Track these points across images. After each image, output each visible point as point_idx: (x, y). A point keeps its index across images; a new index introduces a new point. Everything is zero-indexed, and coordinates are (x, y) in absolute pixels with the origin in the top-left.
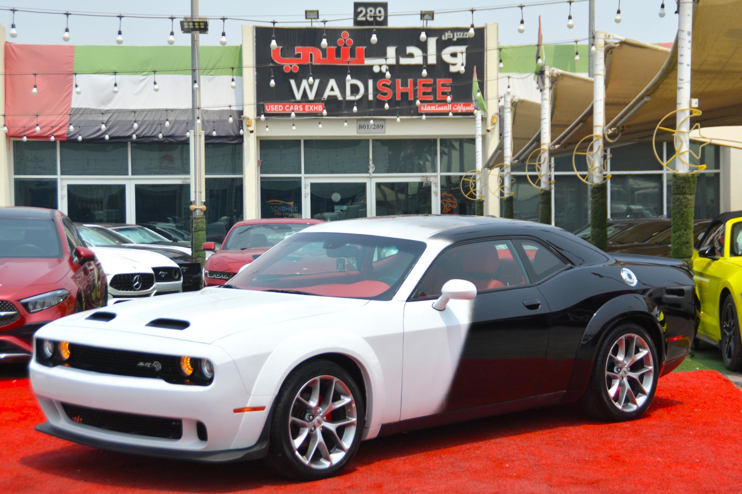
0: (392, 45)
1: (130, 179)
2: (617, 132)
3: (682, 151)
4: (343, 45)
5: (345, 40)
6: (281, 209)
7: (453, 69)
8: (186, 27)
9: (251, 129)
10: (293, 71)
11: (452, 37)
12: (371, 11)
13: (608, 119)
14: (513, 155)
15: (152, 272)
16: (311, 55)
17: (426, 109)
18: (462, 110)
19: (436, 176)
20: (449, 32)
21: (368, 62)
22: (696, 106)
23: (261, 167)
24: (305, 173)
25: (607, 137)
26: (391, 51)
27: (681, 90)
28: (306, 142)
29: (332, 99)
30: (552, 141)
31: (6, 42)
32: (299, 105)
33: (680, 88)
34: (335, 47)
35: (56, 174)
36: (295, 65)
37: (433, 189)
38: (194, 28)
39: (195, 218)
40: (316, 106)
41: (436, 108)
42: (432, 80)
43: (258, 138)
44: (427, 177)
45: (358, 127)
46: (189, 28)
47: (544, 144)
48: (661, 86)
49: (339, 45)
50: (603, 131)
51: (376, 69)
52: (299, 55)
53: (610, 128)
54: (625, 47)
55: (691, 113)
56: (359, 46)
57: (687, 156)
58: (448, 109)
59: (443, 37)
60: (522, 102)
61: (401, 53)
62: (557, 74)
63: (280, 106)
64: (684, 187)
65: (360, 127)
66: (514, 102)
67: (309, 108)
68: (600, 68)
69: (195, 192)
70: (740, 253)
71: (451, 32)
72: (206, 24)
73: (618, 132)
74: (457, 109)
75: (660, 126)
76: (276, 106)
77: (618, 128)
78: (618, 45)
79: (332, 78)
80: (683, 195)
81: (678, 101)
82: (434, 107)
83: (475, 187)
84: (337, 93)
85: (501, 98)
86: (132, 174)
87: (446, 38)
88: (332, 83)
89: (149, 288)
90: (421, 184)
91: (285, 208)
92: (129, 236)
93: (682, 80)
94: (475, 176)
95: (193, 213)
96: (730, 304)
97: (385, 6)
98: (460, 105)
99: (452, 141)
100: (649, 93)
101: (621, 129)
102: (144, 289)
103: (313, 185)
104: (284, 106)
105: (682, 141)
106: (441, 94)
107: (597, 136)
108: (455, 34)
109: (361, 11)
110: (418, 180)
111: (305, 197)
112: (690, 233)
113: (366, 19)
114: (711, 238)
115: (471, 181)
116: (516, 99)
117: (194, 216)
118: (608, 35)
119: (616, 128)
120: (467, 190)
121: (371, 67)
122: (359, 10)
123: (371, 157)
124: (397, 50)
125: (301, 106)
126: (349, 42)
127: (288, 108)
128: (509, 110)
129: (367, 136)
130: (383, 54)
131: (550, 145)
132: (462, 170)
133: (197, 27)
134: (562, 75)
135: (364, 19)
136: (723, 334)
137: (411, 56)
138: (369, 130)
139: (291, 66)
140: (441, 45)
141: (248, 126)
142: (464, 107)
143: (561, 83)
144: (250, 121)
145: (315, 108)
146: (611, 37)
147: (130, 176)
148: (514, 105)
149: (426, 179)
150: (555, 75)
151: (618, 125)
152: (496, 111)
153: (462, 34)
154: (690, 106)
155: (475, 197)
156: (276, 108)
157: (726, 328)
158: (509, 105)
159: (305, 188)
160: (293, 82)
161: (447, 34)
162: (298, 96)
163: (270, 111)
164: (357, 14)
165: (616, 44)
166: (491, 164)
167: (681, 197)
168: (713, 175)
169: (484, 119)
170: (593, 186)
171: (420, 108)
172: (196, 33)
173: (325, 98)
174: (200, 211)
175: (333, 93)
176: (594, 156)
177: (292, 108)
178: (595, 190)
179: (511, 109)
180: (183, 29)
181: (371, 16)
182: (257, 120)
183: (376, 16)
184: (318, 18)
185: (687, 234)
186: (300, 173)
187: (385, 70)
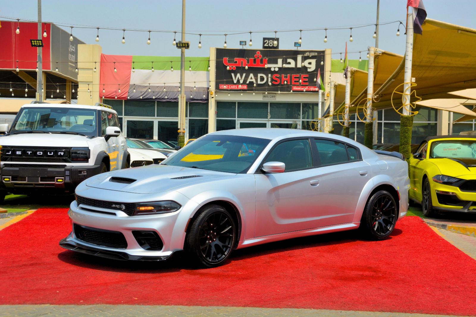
0: (281, 58)
1: (156, 119)
3: (406, 104)
4: (257, 58)
5: (258, 55)
7: (309, 70)
8: (179, 45)
9: (212, 96)
10: (233, 70)
12: (271, 42)
13: (374, 90)
14: (334, 111)
15: (152, 160)
16: (242, 62)
17: (296, 89)
18: (313, 90)
19: (300, 121)
20: (308, 52)
21: (269, 66)
22: (414, 81)
23: (217, 114)
24: (237, 118)
25: (374, 99)
26: (280, 61)
27: (406, 73)
28: (238, 103)
29: (251, 83)
30: (350, 103)
31: (102, 54)
32: (235, 86)
33: (406, 72)
34: (253, 59)
35: (122, 115)
36: (234, 66)
37: (298, 127)
38: (183, 46)
39: (180, 136)
42: (299, 75)
43: (216, 101)
44: (295, 121)
46: (180, 46)
47: (346, 104)
48: (400, 73)
49: (255, 57)
50: (372, 96)
51: (272, 69)
52: (236, 62)
53: (376, 95)
54: (385, 55)
55: (411, 85)
56: (265, 58)
57: (409, 106)
58: (306, 89)
59: (305, 55)
60: (340, 85)
61: (285, 62)
62: (354, 71)
63: (226, 86)
64: (406, 123)
65: (264, 96)
66: (336, 85)
67: (240, 87)
68: (372, 65)
69: (181, 124)
70: (434, 157)
71: (309, 53)
72: (188, 44)
73: (380, 97)
74: (310, 89)
75: (395, 91)
76: (224, 86)
77: (379, 95)
78: (381, 54)
79: (252, 73)
80: (406, 126)
81: (405, 79)
82: (300, 88)
83: (318, 126)
84: (254, 80)
85: (329, 83)
86: (157, 116)
87: (307, 55)
88: (252, 75)
92: (152, 145)
93: (407, 68)
94: (318, 122)
95: (179, 134)
96: (427, 182)
97: (277, 40)
98: (312, 87)
99: (309, 105)
100: (394, 77)
101: (381, 96)
103: (241, 124)
104: (228, 86)
105: (406, 99)
106: (303, 82)
107: (369, 99)
108: (311, 54)
109: (266, 42)
110: (291, 123)
112: (409, 146)
113: (269, 45)
114: (422, 149)
115: (316, 123)
116: (336, 84)
117: (179, 135)
120: (313, 128)
121: (270, 68)
122: (265, 41)
123: (269, 111)
124: (283, 61)
125: (236, 86)
126: (260, 56)
127: (230, 87)
128: (333, 89)
129: (267, 101)
130: (277, 63)
132: (313, 118)
133: (184, 46)
134: (357, 71)
135: (268, 45)
136: (423, 198)
137: (289, 63)
138: (268, 98)
139: (232, 67)
140: (304, 59)
141: (211, 95)
142: (314, 88)
143: (356, 75)
144: (212, 92)
145: (243, 87)
146: (377, 50)
147: (156, 117)
150: (353, 71)
151: (379, 93)
153: (314, 53)
154: (411, 82)
157: (425, 194)
158: (333, 86)
159: (238, 125)
160: (233, 75)
161: (307, 54)
162: (235, 82)
163: (222, 88)
164: (264, 43)
166: (324, 116)
167: (405, 127)
168: (434, 124)
169: (323, 94)
170: (366, 124)
171: (293, 88)
172: (184, 49)
173: (248, 82)
174: (182, 133)
175: (251, 80)
176: (367, 108)
177: (232, 87)
178: (367, 125)
179: (334, 89)
180: (177, 46)
181: (271, 44)
182: (215, 92)
183: (273, 44)
184: (246, 45)
185: (407, 147)
186: (235, 118)
187: (277, 69)
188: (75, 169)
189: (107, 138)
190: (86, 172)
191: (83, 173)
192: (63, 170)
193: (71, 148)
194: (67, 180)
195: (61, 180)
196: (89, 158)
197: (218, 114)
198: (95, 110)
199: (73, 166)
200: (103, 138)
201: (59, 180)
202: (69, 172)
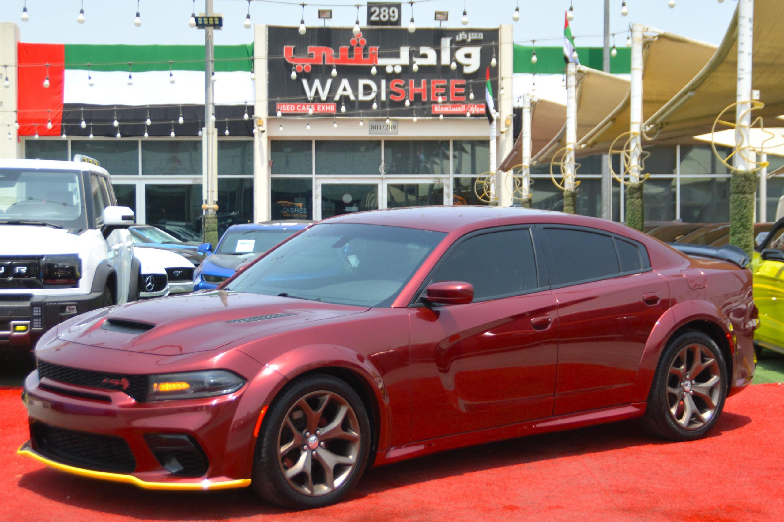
0: (406, 45)
1: (141, 179)
2: (655, 129)
3: (743, 147)
4: (356, 45)
5: (358, 40)
6: (290, 210)
7: (467, 70)
8: (200, 22)
9: (262, 129)
10: (305, 70)
11: (466, 37)
12: (385, 11)
13: (645, 117)
14: (532, 156)
15: (165, 272)
16: (324, 54)
17: (439, 110)
18: (475, 112)
19: (449, 178)
20: (463, 32)
21: (381, 62)
22: (758, 98)
23: (272, 167)
24: (317, 173)
25: (645, 135)
26: (405, 52)
27: (741, 81)
28: (317, 142)
29: (345, 99)
30: (578, 140)
31: (20, 43)
32: (311, 105)
33: (740, 79)
34: (348, 47)
36: (308, 64)
37: (446, 191)
38: (209, 23)
39: (207, 218)
40: (328, 106)
41: (449, 109)
42: (446, 80)
43: (269, 138)
44: (439, 179)
45: (371, 127)
46: (203, 24)
47: (569, 144)
48: (707, 80)
49: (352, 45)
50: (641, 128)
51: (389, 70)
52: (311, 55)
53: (649, 125)
54: (663, 41)
55: (752, 106)
56: (373, 45)
57: (748, 150)
58: (462, 110)
59: (457, 38)
60: (541, 102)
61: (413, 54)
62: (584, 72)
63: (292, 106)
65: (373, 128)
67: (321, 108)
68: (638, 63)
69: (208, 191)
71: (466, 33)
72: (220, 19)
73: (657, 130)
74: (471, 110)
75: (720, 119)
76: (287, 106)
77: (656, 125)
78: (656, 39)
79: (345, 77)
81: (739, 92)
82: (448, 108)
83: (489, 189)
84: (349, 92)
85: (520, 97)
86: (143, 174)
87: (460, 39)
88: (345, 82)
89: (162, 289)
90: (432, 186)
91: (294, 210)
93: (742, 70)
94: (489, 178)
97: (398, 6)
98: (474, 106)
99: (462, 143)
100: (694, 87)
101: (660, 126)
102: (156, 291)
103: (324, 186)
104: (296, 106)
105: (742, 136)
106: (454, 95)
107: (634, 134)
108: (470, 35)
109: (375, 12)
110: (431, 182)
111: (316, 198)
112: (750, 236)
113: (380, 18)
115: (485, 183)
116: (535, 100)
117: (206, 216)
118: (646, 27)
119: (654, 125)
120: (481, 192)
121: (385, 67)
122: (373, 10)
123: (383, 158)
124: (410, 50)
125: (313, 106)
126: (362, 42)
127: (299, 108)
128: (528, 110)
129: (379, 137)
130: (397, 55)
131: (576, 144)
132: (474, 172)
133: (211, 22)
135: (377, 19)
137: (425, 56)
138: (382, 130)
139: (303, 66)
140: (455, 46)
141: (259, 126)
142: (478, 108)
143: (587, 80)
144: (261, 121)
145: (327, 108)
146: (649, 30)
147: (140, 175)
148: (533, 105)
149: (438, 181)
150: (581, 73)
151: (657, 122)
152: (511, 112)
153: (476, 34)
154: (752, 99)
155: (488, 199)
156: (287, 108)
158: (528, 105)
159: (316, 188)
160: (305, 82)
161: (461, 35)
162: (310, 94)
164: (370, 14)
165: (655, 37)
166: (506, 166)
167: (742, 196)
169: (498, 121)
170: (629, 186)
171: (434, 109)
172: (210, 29)
173: (337, 98)
174: (212, 210)
175: (345, 93)
176: (631, 154)
177: (304, 108)
178: (632, 190)
179: (531, 110)
180: (197, 25)
181: (384, 16)
182: (268, 120)
183: (390, 16)
184: (331, 17)
185: (746, 237)
186: (311, 173)
187: (398, 70)
188: (53, 302)
189: (107, 231)
190: (74, 307)
191: (70, 309)
192: (27, 304)
193: (42, 257)
194: (37, 326)
195: (23, 328)
196: (80, 277)
197: (274, 167)
198: (77, 172)
199: (47, 297)
200: (98, 232)
201: (19, 328)
202: (40, 308)
